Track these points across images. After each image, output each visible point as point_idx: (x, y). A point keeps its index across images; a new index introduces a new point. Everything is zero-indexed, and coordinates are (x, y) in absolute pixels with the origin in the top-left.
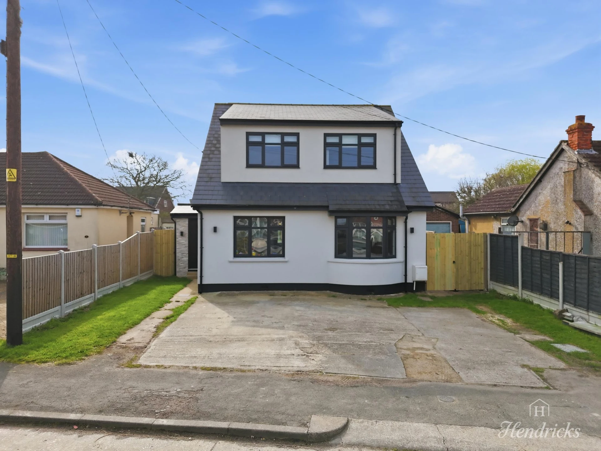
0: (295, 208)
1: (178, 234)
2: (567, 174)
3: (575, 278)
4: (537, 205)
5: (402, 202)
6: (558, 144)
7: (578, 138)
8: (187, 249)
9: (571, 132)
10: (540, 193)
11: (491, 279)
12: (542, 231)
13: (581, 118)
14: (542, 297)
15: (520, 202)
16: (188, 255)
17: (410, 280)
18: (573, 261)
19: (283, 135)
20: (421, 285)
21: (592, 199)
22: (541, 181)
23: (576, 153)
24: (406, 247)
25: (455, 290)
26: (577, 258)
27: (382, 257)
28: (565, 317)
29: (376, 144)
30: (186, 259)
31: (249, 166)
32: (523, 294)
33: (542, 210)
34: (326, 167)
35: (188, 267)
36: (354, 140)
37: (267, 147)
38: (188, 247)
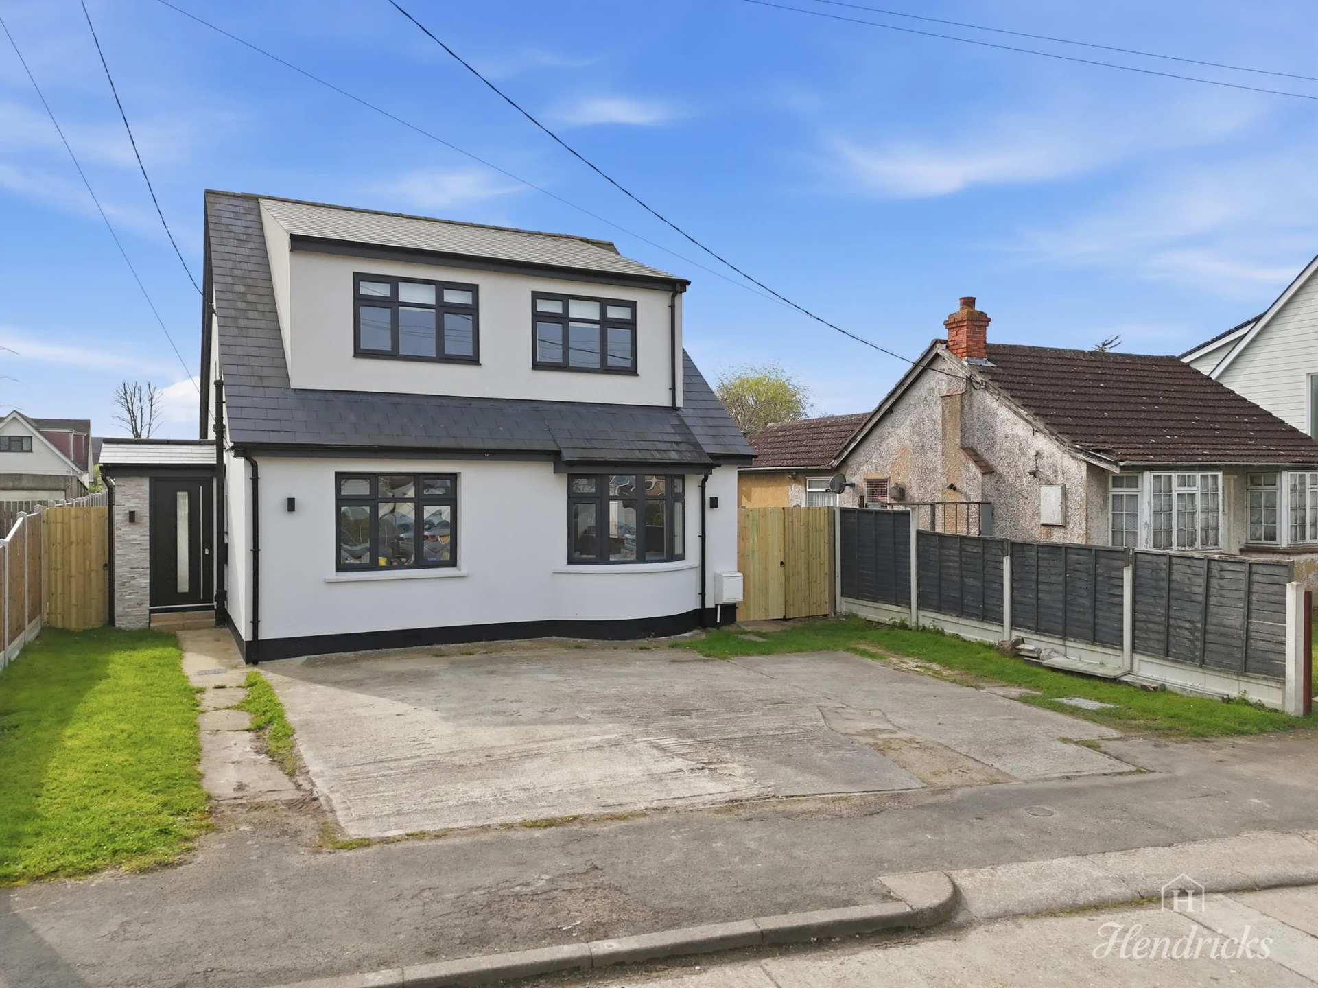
0: (486, 455)
1: (119, 517)
2: (948, 400)
3: (1038, 583)
4: (883, 454)
5: (697, 446)
6: (928, 345)
7: (968, 337)
8: (147, 555)
9: (954, 325)
10: (889, 433)
11: (842, 595)
12: (893, 501)
13: (969, 302)
14: (962, 621)
15: (849, 450)
16: (148, 571)
17: (710, 604)
18: (1033, 554)
19: (441, 286)
20: (729, 610)
21: (993, 445)
22: (892, 412)
23: (966, 364)
24: (703, 537)
25: (784, 617)
26: (1040, 548)
27: (665, 557)
28: (1022, 653)
29: (635, 324)
30: (144, 581)
31: (359, 353)
32: (920, 616)
33: (893, 464)
34: (537, 366)
35: (148, 602)
36: (590, 311)
37: (402, 310)
38: (148, 551)
